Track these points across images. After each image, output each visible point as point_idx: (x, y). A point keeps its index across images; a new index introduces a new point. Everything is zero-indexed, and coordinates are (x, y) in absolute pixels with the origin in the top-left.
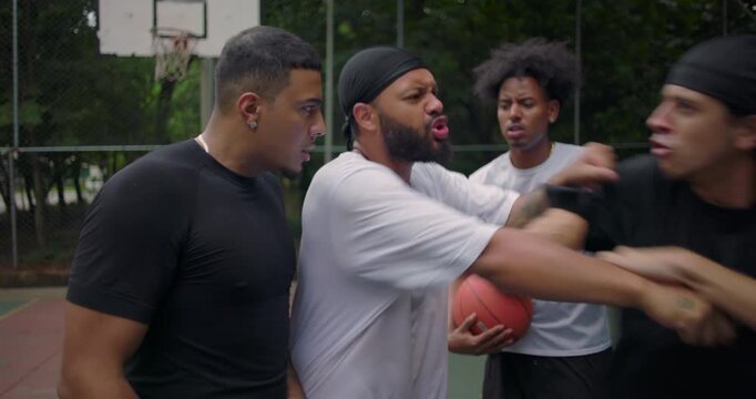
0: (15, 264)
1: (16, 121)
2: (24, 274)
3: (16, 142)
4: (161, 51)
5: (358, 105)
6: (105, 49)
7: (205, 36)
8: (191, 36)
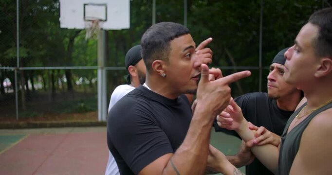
0: (17, 118)
1: (18, 56)
2: (21, 123)
3: (18, 65)
4: (88, 27)
5: (130, 66)
6: (63, 26)
7: (106, 20)
8: (101, 20)
